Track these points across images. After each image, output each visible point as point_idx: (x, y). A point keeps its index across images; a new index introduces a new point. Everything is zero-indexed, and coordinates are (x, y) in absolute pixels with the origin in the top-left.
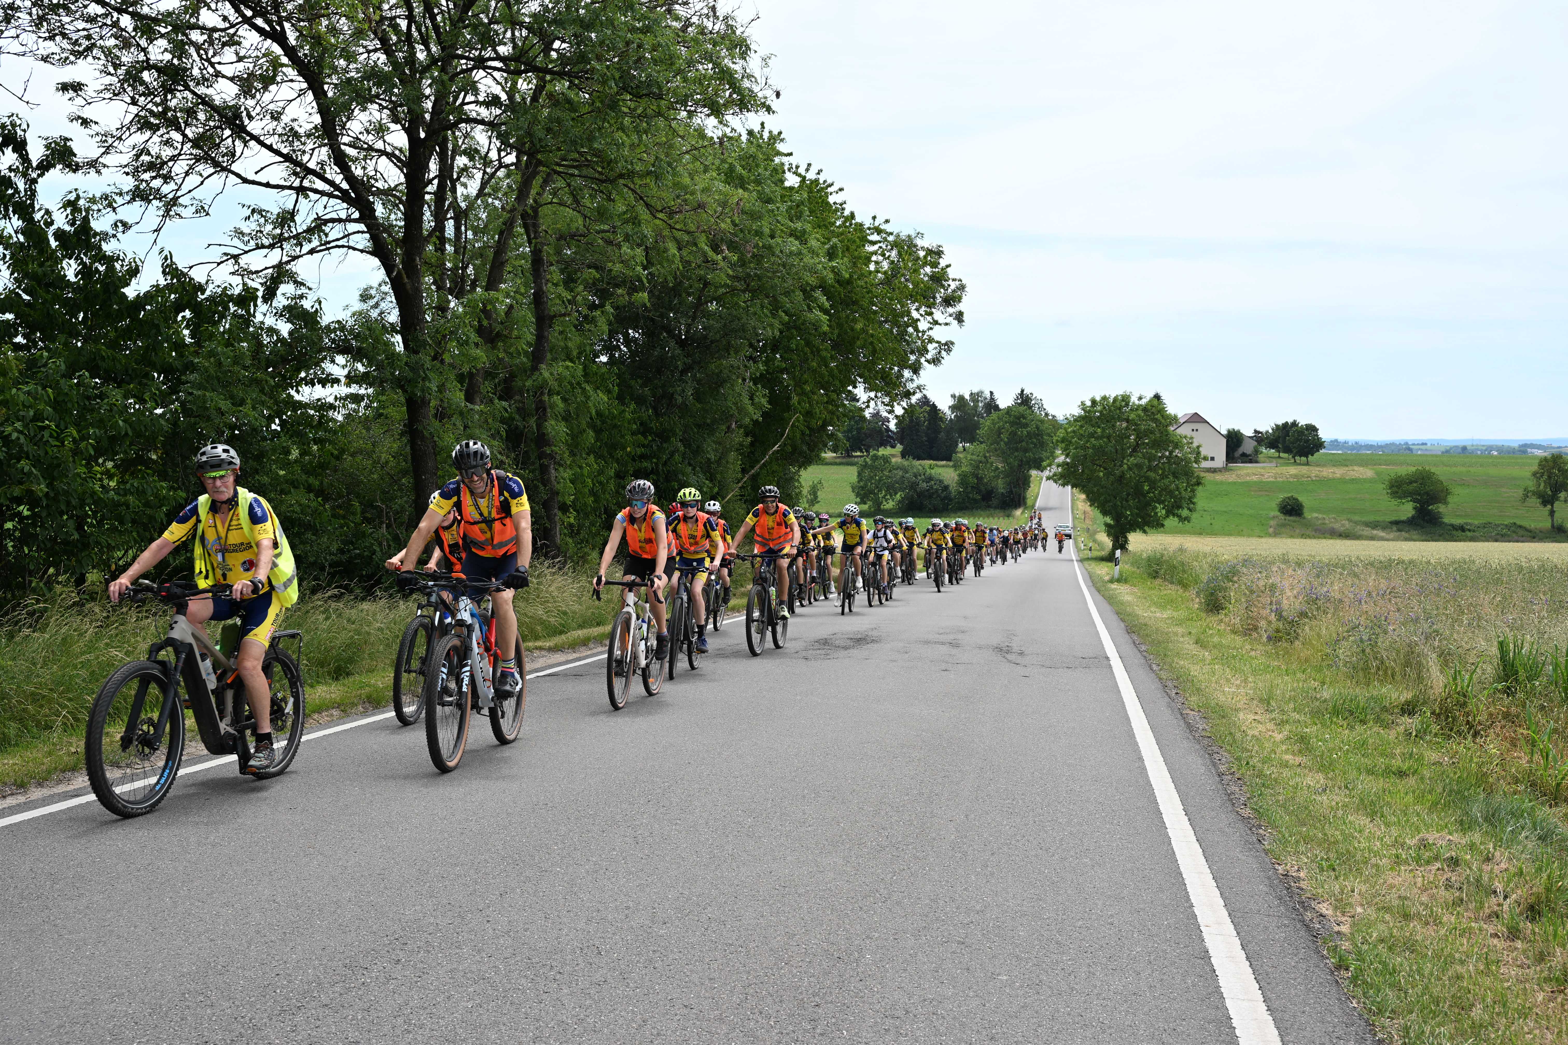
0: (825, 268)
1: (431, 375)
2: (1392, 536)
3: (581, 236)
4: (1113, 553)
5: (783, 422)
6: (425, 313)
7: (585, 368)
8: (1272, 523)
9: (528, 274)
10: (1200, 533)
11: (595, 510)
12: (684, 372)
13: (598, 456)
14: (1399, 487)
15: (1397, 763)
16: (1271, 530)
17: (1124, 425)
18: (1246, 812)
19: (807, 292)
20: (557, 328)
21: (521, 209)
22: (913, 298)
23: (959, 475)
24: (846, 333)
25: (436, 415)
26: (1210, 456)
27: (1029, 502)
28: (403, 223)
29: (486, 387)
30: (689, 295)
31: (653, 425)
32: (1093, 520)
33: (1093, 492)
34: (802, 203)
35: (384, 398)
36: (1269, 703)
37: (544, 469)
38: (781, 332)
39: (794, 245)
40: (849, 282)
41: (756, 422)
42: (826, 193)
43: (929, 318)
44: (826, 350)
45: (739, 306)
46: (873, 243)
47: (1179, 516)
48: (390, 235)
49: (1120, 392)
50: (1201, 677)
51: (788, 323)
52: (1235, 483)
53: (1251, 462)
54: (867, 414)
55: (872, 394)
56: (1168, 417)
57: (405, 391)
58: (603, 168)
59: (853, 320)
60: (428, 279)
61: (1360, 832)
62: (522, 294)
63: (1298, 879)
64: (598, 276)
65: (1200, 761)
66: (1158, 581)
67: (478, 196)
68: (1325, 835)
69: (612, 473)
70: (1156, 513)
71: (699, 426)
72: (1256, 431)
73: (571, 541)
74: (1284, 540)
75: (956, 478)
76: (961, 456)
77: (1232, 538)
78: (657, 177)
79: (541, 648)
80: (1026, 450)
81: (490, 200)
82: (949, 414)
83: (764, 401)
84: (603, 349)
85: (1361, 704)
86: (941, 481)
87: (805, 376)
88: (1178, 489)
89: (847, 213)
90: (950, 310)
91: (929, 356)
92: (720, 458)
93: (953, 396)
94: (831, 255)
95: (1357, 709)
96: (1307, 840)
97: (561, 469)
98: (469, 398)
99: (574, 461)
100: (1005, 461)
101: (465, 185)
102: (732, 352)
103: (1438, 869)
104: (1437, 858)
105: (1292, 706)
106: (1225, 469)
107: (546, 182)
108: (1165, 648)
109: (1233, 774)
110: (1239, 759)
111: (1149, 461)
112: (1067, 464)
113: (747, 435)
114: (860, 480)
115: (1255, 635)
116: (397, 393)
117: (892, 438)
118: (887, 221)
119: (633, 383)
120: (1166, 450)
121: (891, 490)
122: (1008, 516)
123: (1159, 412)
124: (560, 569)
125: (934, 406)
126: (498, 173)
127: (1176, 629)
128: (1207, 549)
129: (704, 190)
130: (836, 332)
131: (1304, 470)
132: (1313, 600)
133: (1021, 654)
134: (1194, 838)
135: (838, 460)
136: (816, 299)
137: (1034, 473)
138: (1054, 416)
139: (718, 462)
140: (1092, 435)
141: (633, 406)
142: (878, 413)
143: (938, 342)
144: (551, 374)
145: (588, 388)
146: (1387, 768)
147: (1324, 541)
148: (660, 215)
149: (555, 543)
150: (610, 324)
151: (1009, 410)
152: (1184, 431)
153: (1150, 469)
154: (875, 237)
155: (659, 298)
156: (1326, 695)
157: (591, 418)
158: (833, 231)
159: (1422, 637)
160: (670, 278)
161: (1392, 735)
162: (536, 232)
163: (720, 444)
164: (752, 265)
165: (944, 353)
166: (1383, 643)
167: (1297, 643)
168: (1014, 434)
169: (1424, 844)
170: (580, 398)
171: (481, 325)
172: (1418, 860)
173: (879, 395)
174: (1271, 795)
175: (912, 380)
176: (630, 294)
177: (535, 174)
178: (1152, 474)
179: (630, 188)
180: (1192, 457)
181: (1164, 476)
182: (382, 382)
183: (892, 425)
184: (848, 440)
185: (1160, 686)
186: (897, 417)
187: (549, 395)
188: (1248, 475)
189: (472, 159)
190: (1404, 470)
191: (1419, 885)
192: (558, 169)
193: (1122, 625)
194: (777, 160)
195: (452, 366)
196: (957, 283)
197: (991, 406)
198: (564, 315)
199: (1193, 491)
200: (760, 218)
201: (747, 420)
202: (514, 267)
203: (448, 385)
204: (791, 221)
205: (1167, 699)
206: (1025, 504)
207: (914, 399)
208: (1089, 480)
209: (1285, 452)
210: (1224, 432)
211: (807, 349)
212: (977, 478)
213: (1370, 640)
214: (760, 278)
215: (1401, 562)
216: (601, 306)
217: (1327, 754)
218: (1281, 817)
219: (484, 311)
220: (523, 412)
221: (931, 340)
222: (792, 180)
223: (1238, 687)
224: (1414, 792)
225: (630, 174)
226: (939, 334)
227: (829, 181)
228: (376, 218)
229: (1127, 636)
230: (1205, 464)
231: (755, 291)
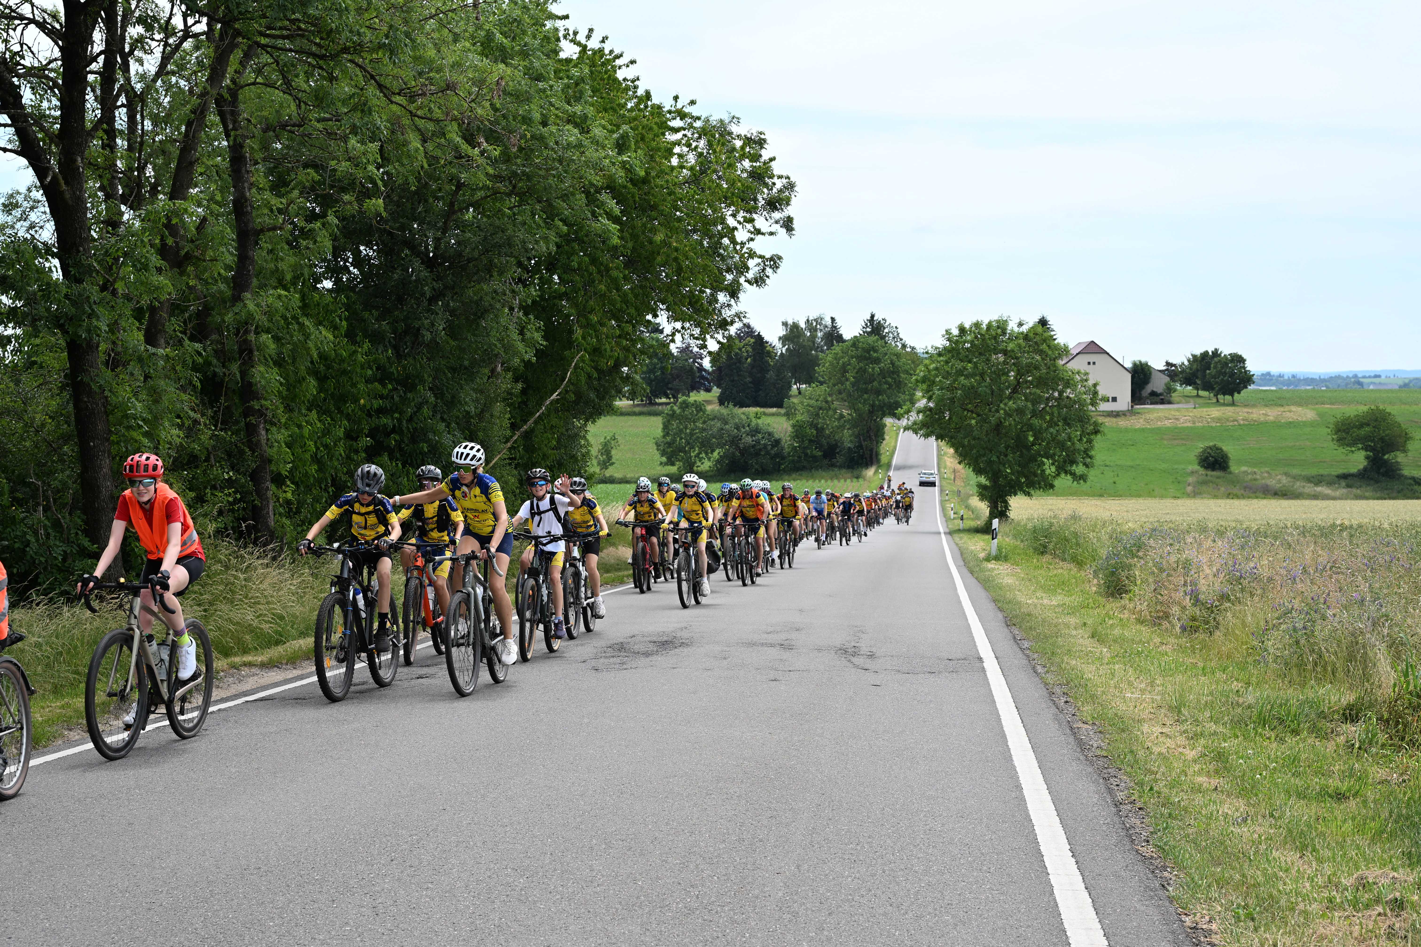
0: (614, 164)
1: (99, 310)
2: (1338, 493)
3: (294, 125)
4: (989, 523)
5: (563, 363)
6: (90, 229)
7: (303, 298)
8: (1190, 479)
9: (226, 176)
10: (1101, 494)
11: (319, 481)
12: (433, 300)
13: (322, 412)
14: (1347, 431)
15: (1334, 783)
16: (1189, 489)
17: (1001, 358)
18: (1149, 850)
19: (591, 195)
20: (265, 245)
21: (214, 92)
22: (728, 199)
23: (794, 426)
24: (643, 246)
25: (107, 362)
26: (1111, 395)
27: (884, 459)
28: (58, 113)
29: (173, 325)
30: (438, 199)
31: (393, 369)
32: (966, 481)
33: (963, 446)
34: (582, 80)
35: (38, 341)
36: (1180, 712)
37: (251, 430)
38: (558, 246)
39: (572, 134)
40: (645, 181)
41: (528, 364)
42: (614, 67)
43: (749, 226)
44: (617, 268)
45: (504, 214)
46: (676, 130)
47: (1073, 474)
48: (42, 129)
49: (995, 317)
50: (1097, 680)
51: (568, 234)
52: (1143, 430)
53: (1162, 402)
54: (673, 348)
55: (678, 325)
56: (1057, 347)
57: (65, 332)
58: (322, 39)
59: (650, 230)
60: (93, 184)
61: (1287, 871)
62: (217, 203)
63: (1209, 933)
64: (317, 178)
65: (1092, 788)
66: (1047, 558)
67: (158, 75)
68: (1244, 876)
69: (341, 433)
70: (1043, 471)
71: (453, 370)
72: (1168, 364)
73: (287, 522)
74: (1206, 501)
75: (790, 429)
76: (795, 400)
77: (1141, 501)
78: (392, 52)
79: (250, 665)
80: (878, 392)
81: (174, 79)
82: (780, 348)
83: (538, 336)
84: (326, 272)
85: (1293, 709)
86: (770, 434)
87: (591, 303)
88: (1070, 439)
89: (640, 92)
90: (777, 215)
91: (750, 275)
92: (482, 411)
93: (785, 324)
94: (621, 147)
95: (1288, 715)
96: (1221, 883)
97: (274, 429)
98: (151, 339)
99: (290, 419)
100: (852, 407)
101: (140, 61)
102: (495, 274)
103: (1379, 914)
104: (1378, 901)
105: (1208, 714)
106: (1131, 412)
107: (247, 56)
108: (1053, 644)
109: (1133, 802)
110: (1141, 784)
111: (1033, 405)
112: (931, 409)
113: (516, 380)
114: (666, 434)
115: (1165, 624)
116: (55, 334)
117: (707, 379)
118: (693, 103)
119: (366, 315)
120: (1054, 390)
121: (707, 447)
122: (857, 478)
123: (1044, 341)
124: (274, 559)
125: (759, 338)
126: (185, 44)
127: (1067, 619)
128: (1105, 515)
129: (456, 65)
130: (630, 245)
131: (1229, 411)
132: (1236, 579)
133: (871, 656)
134: (1083, 886)
135: (637, 410)
136: (603, 203)
137: (889, 421)
138: (913, 348)
139: (480, 415)
140: (960, 373)
141: (367, 345)
142: (688, 346)
143: (761, 257)
144: (258, 305)
145: (307, 323)
146: (1322, 789)
147: (1255, 501)
148: (397, 99)
149: (268, 527)
150: (335, 239)
151: (855, 341)
152: (1078, 365)
153: (1034, 414)
154: (677, 123)
155: (398, 204)
156: (1250, 699)
157: (312, 362)
158: (624, 116)
159: (1369, 623)
160: (411, 179)
161: (1331, 746)
162: (235, 122)
163: (482, 392)
164: (519, 161)
165: (769, 271)
166: (1321, 631)
167: (1217, 633)
168: (862, 371)
169: (1363, 884)
170: (297, 337)
171: (164, 244)
172: (1355, 904)
173: (687, 325)
174: (1180, 828)
175: (729, 306)
176: (360, 201)
177: (233, 46)
178: (1036, 422)
179: (357, 65)
180: (1087, 398)
181: (1052, 423)
182: (34, 320)
183: (706, 363)
184: (649, 382)
185: (1045, 693)
186: (710, 353)
187: (257, 333)
188: (1159, 419)
189: (149, 28)
190: (1353, 410)
191: (1356, 934)
192: (263, 41)
193: (1000, 615)
194: (549, 24)
195: (128, 298)
196: (784, 181)
197: (833, 336)
198: (274, 228)
199: (1090, 441)
200: (528, 100)
201: (516, 361)
202: (208, 168)
203: (123, 323)
204: (569, 103)
205: (1054, 710)
206: (878, 461)
207: (733, 330)
208: (958, 429)
209: (1204, 389)
210: (1128, 365)
211: (592, 269)
212: (817, 429)
213: (1305, 628)
214: (529, 177)
215: (1343, 528)
216: (323, 215)
217: (1248, 773)
218: (1191, 855)
219: (168, 226)
220: (223, 355)
221: (752, 255)
222: (568, 51)
223: (1143, 691)
224: (1353, 819)
225: (358, 48)
226: (762, 246)
227: (617, 52)
228: (23, 107)
229: (1006, 630)
230: (1104, 407)
231: (524, 193)
